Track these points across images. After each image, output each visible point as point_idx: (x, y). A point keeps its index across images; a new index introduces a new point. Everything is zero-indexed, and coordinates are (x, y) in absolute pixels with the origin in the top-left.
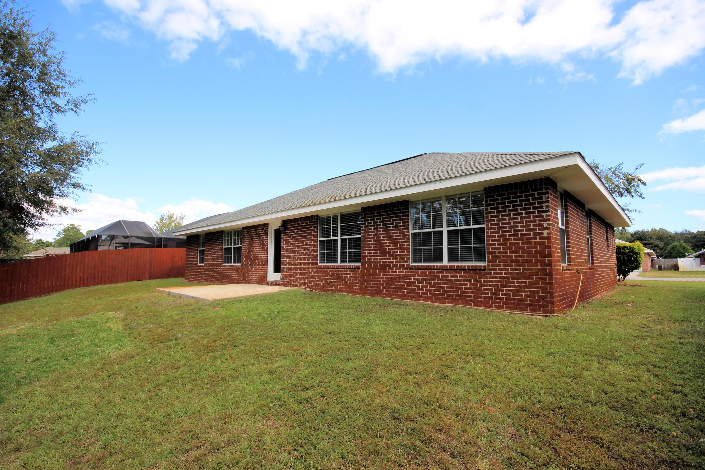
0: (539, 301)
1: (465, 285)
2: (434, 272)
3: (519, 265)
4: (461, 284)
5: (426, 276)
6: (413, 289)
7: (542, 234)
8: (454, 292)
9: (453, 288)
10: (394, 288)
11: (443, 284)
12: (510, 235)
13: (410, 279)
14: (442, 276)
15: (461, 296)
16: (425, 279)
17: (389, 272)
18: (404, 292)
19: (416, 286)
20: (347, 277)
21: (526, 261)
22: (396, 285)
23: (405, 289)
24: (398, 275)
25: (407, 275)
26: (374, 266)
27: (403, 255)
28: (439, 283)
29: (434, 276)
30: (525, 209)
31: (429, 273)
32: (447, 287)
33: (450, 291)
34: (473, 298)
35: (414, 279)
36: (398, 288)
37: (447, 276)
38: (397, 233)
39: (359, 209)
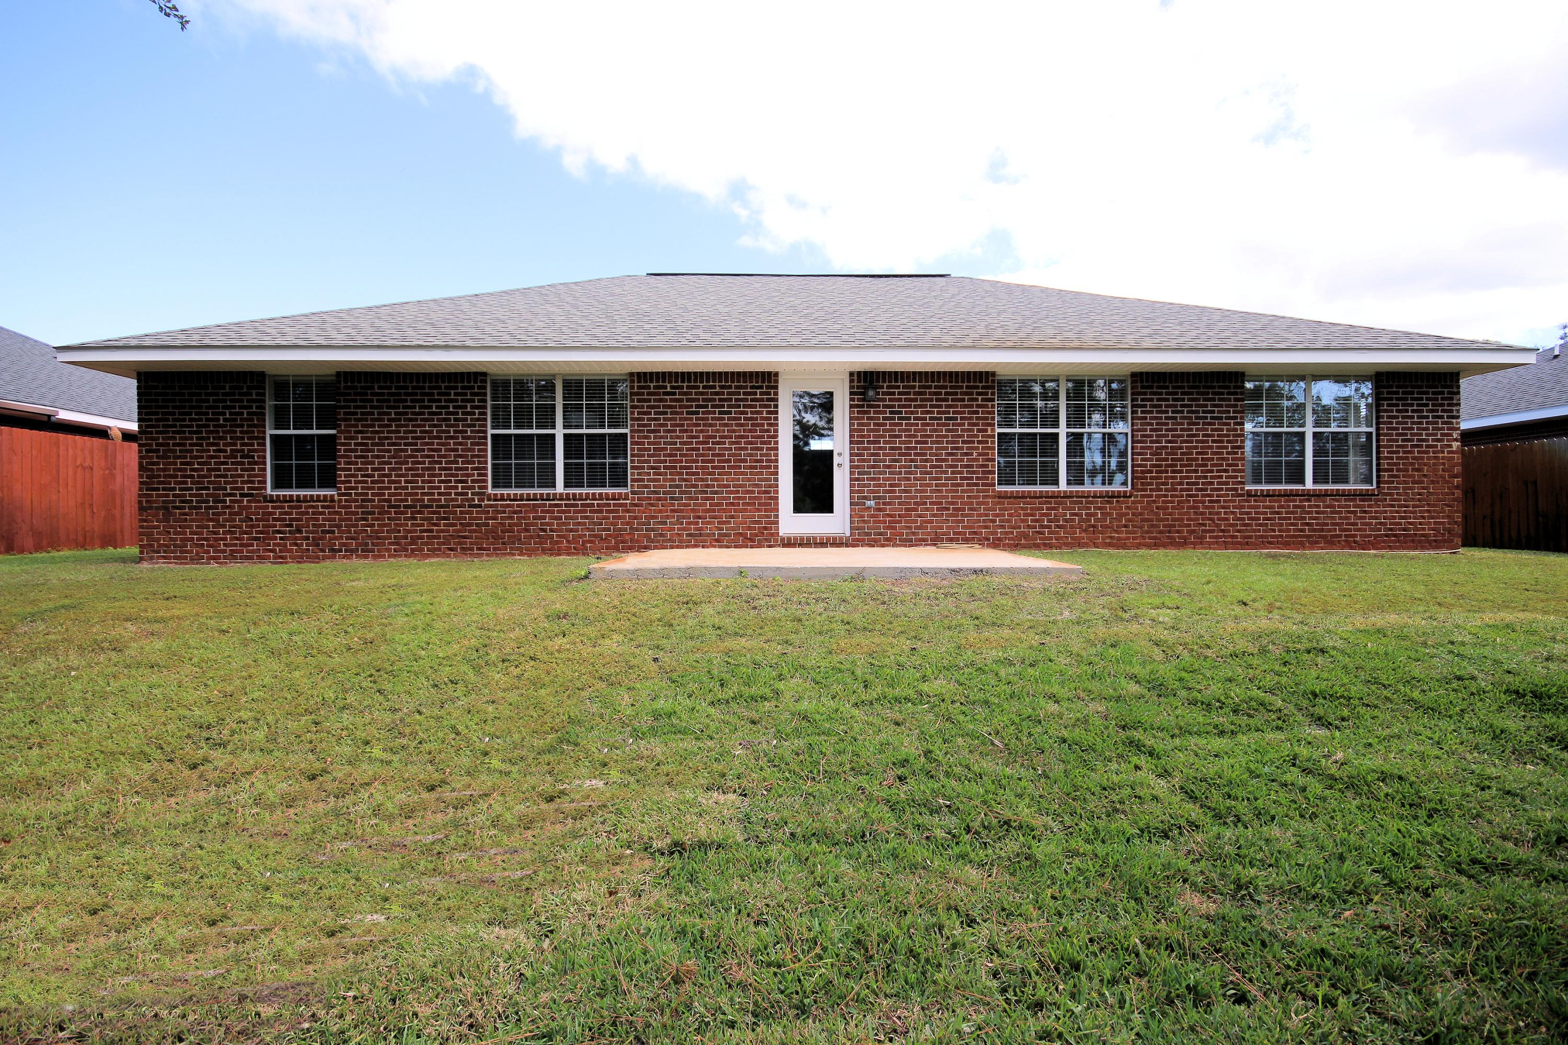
0: (1443, 535)
1: (1347, 518)
2: (1295, 501)
3: (1423, 488)
4: (1340, 518)
5: (1281, 507)
6: (1254, 531)
7: (1451, 446)
8: (1330, 530)
9: (1327, 524)
10: (1213, 531)
11: (1310, 518)
12: (1412, 446)
13: (1248, 513)
14: (1310, 506)
15: (1340, 536)
16: (1278, 513)
17: (1203, 502)
18: (1236, 537)
19: (1261, 525)
20: (1095, 514)
21: (1433, 482)
22: (1218, 525)
23: (1239, 531)
24: (1224, 507)
25: (1243, 507)
26: (1166, 490)
27: (1234, 471)
28: (1305, 518)
29: (1295, 507)
30: (1432, 411)
31: (1286, 501)
32: (1317, 524)
33: (1322, 530)
34: (1358, 539)
35: (1256, 513)
36: (1223, 531)
37: (1318, 506)
38: (1222, 430)
39: (1127, 372)
